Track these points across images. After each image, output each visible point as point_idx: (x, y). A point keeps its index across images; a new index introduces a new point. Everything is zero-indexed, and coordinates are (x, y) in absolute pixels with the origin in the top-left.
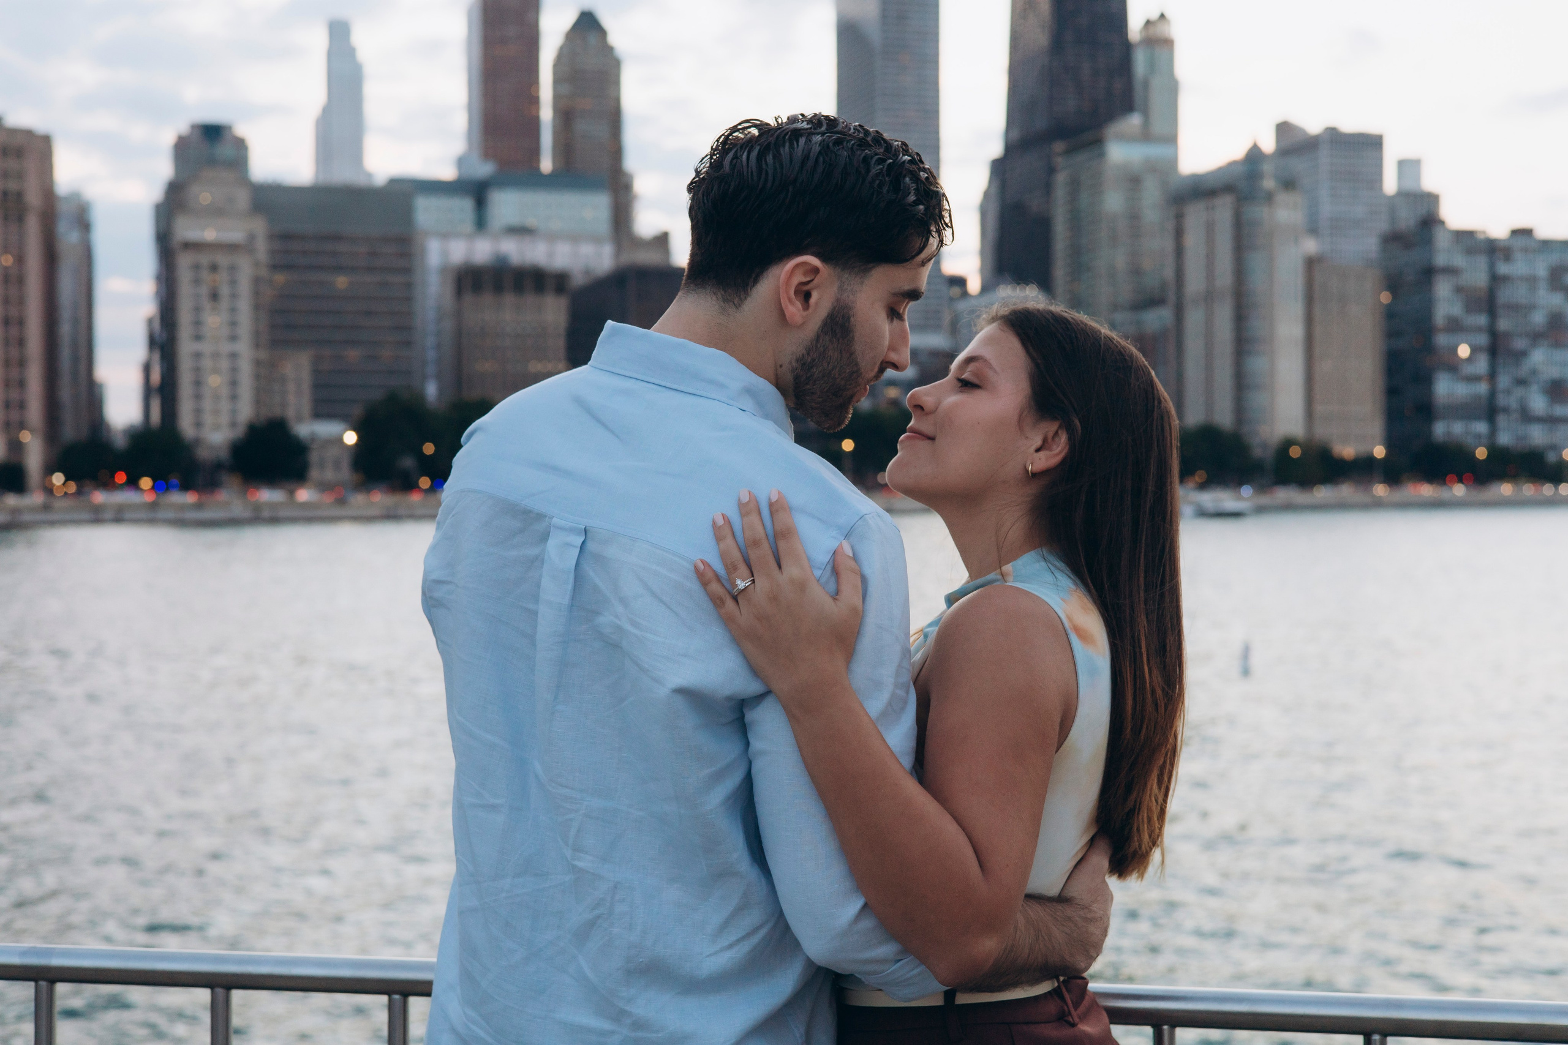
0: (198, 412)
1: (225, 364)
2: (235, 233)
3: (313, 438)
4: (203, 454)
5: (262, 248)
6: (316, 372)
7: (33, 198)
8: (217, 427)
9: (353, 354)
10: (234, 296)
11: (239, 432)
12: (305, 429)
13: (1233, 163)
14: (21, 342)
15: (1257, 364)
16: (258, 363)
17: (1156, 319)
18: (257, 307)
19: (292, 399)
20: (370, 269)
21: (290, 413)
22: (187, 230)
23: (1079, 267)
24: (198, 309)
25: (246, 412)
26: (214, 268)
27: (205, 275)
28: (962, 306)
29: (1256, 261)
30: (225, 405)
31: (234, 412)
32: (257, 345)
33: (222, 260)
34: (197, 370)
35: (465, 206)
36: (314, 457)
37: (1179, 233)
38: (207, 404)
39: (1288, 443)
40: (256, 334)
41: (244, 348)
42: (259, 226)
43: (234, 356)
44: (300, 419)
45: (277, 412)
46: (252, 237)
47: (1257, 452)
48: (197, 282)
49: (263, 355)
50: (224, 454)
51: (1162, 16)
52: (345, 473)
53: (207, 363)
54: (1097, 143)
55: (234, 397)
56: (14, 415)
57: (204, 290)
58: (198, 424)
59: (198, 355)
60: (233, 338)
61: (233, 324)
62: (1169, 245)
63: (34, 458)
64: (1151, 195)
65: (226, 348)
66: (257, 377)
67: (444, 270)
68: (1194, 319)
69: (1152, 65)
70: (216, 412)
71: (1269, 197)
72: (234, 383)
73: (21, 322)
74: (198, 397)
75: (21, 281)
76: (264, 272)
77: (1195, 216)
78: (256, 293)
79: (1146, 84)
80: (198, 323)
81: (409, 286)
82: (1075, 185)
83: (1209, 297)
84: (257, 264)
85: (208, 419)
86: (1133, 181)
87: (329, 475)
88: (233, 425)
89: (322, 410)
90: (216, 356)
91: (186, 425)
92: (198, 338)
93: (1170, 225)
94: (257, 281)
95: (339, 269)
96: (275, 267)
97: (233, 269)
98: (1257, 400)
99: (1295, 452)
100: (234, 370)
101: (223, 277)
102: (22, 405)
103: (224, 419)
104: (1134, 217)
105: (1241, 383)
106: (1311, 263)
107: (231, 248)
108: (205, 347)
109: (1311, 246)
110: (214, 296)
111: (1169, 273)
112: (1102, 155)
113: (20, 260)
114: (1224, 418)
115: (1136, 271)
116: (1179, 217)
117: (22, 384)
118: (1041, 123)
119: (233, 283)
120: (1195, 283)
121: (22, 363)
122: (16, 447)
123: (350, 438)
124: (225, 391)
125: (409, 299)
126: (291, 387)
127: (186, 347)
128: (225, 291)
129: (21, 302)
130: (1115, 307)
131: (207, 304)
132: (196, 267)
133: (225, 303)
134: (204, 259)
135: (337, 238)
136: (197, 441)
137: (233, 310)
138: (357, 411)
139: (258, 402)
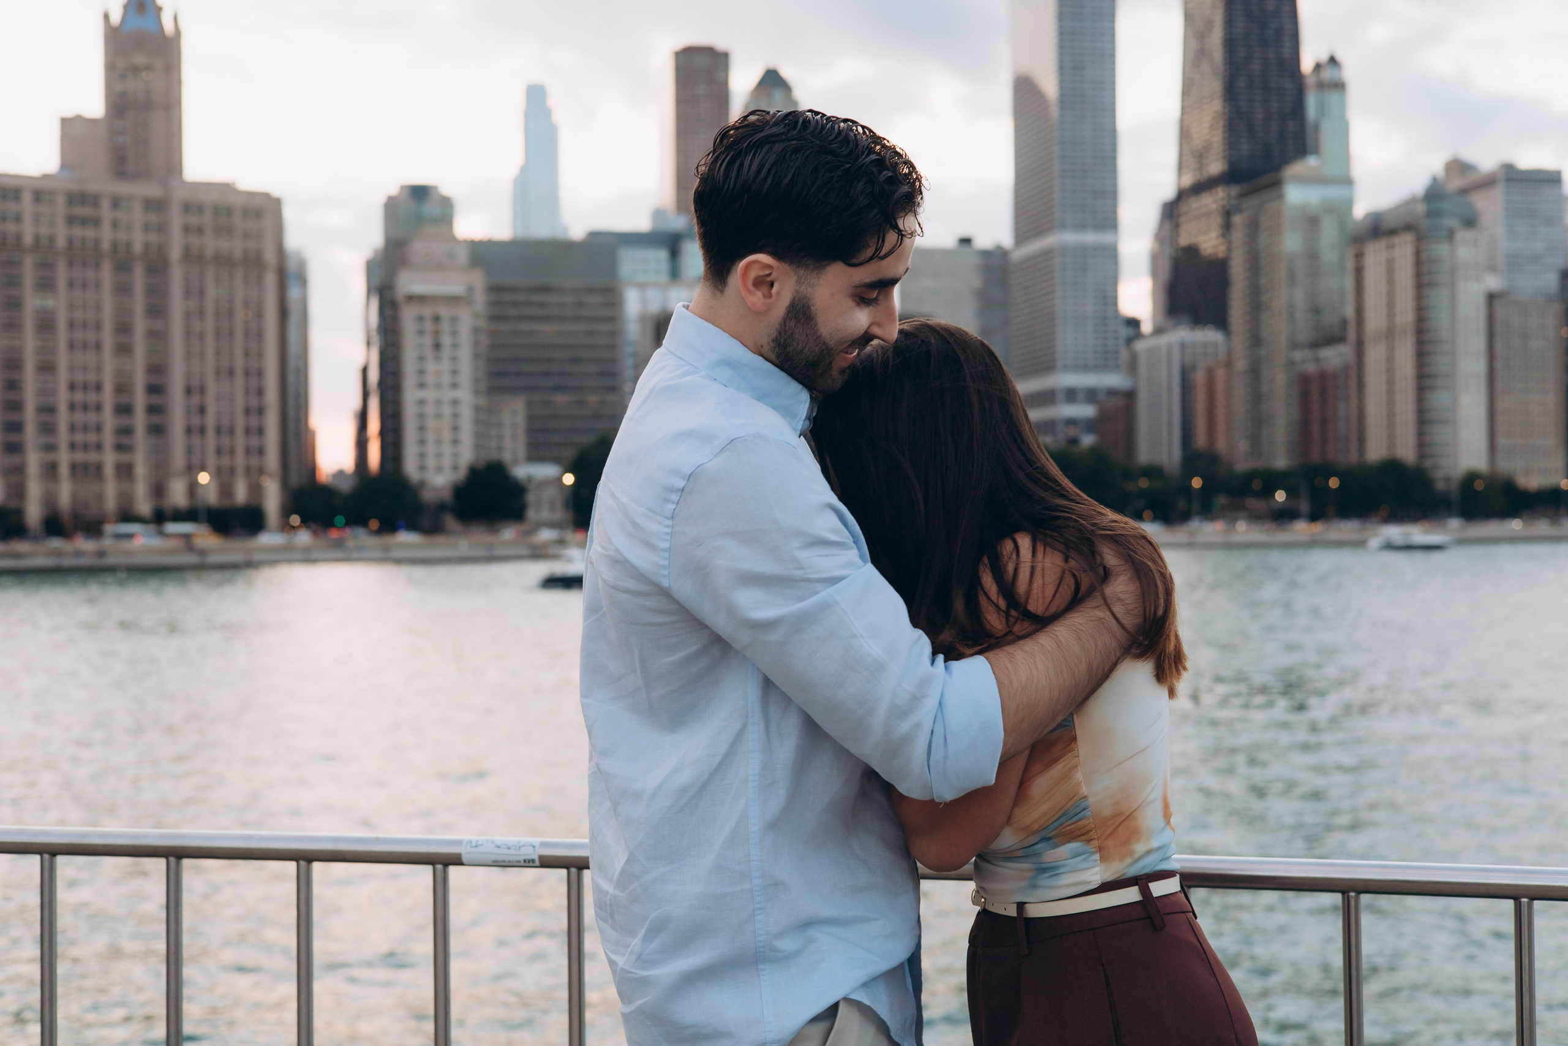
0: (422, 455)
1: (447, 411)
2: (454, 286)
3: (530, 479)
4: (427, 496)
5: (480, 299)
6: (531, 418)
7: (270, 257)
8: (439, 469)
9: (561, 399)
10: (455, 346)
11: (461, 474)
12: (522, 471)
13: (1412, 201)
14: (260, 392)
15: (1439, 399)
16: (477, 409)
17: (1335, 357)
18: (476, 356)
19: (508, 443)
20: (577, 319)
21: (507, 457)
22: (409, 283)
23: (1257, 306)
24: (421, 359)
25: (466, 456)
26: (437, 319)
27: (428, 326)
28: (1140, 346)
29: (1439, 298)
30: (447, 449)
31: (456, 455)
32: (477, 393)
33: (444, 312)
34: (421, 416)
35: (661, 255)
36: (531, 497)
37: (1359, 272)
38: (431, 449)
39: (1471, 478)
40: (476, 381)
41: (465, 395)
42: (478, 280)
43: (455, 402)
44: (515, 462)
45: (494, 456)
46: (471, 289)
47: (1440, 486)
48: (421, 332)
49: (482, 401)
50: (447, 496)
51: (1333, 60)
52: (559, 514)
53: (430, 410)
54: (1276, 184)
55: (455, 442)
56: (254, 461)
57: (428, 340)
58: (422, 468)
59: (422, 402)
60: (455, 386)
61: (455, 372)
62: (1349, 283)
63: (272, 501)
64: (1329, 234)
65: (448, 394)
66: (477, 422)
67: (643, 318)
68: (1375, 355)
69: (1322, 108)
70: (439, 455)
71: (1450, 236)
72: (455, 429)
73: (260, 373)
74: (422, 442)
75: (260, 335)
76: (482, 323)
77: (1375, 256)
78: (476, 343)
79: (1317, 127)
80: (421, 372)
81: (613, 334)
82: (1254, 227)
83: (1390, 334)
84: (476, 316)
85: (431, 462)
86: (1311, 221)
87: (545, 515)
88: (455, 468)
89: (535, 455)
90: (439, 402)
91: (411, 468)
92: (422, 385)
93: (1350, 264)
94: (476, 331)
95: (546, 318)
96: (494, 318)
97: (454, 320)
98: (1439, 434)
99: (1479, 485)
100: (456, 416)
101: (445, 327)
102: (261, 451)
103: (447, 462)
104: (1312, 256)
105: (1424, 419)
106: (1492, 298)
107: (453, 300)
108: (429, 394)
109: (1493, 282)
110: (437, 346)
111: (1349, 311)
112: (1280, 196)
113: (259, 315)
114: (1407, 452)
115: (1316, 310)
116: (1359, 256)
117: (261, 431)
118: (1216, 167)
119: (454, 333)
120: (1375, 320)
121: (261, 411)
122: (256, 490)
123: (569, 479)
124: (447, 436)
125: (613, 347)
126: (507, 432)
127: (410, 395)
128: (446, 340)
129: (260, 355)
130: (1294, 345)
131: (429, 353)
132: (420, 319)
133: (446, 353)
134: (428, 311)
135: (546, 289)
136: (422, 484)
137: (454, 359)
138: (570, 453)
139: (478, 447)
